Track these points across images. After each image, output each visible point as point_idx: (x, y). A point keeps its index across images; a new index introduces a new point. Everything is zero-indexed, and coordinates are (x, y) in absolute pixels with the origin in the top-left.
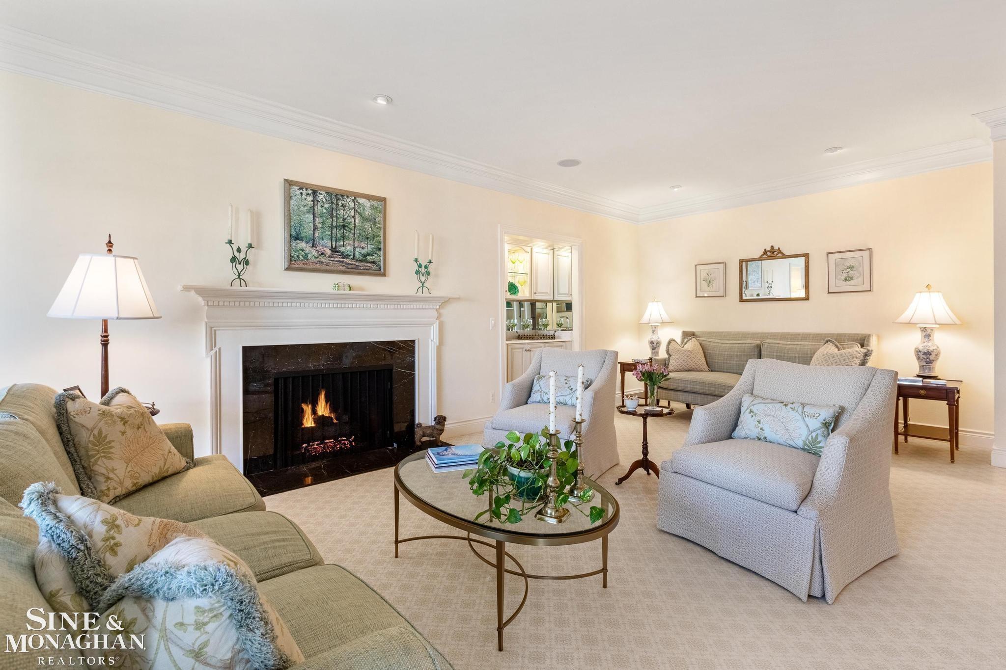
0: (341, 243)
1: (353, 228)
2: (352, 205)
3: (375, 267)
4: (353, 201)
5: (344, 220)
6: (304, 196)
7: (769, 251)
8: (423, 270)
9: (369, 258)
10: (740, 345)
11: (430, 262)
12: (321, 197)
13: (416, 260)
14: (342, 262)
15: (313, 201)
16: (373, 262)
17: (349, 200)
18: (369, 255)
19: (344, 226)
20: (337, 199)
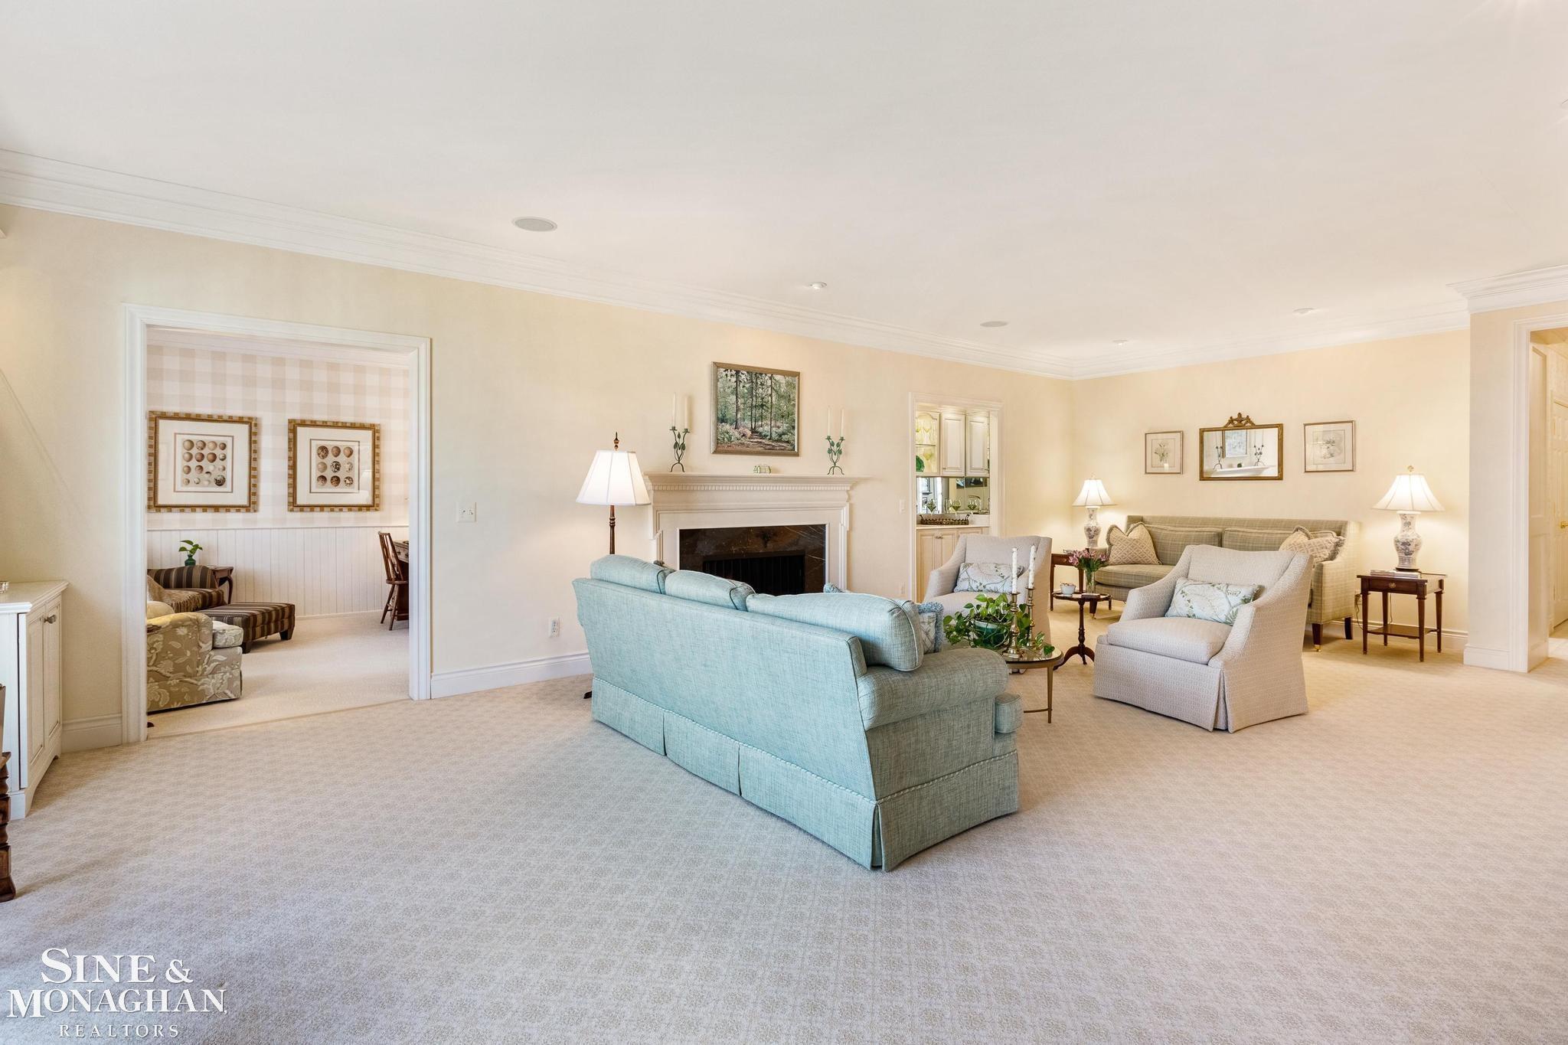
0: (760, 423)
1: (770, 407)
2: (769, 382)
3: (790, 447)
4: (771, 378)
5: (762, 399)
6: (729, 378)
7: (1235, 420)
8: (835, 449)
9: (784, 437)
10: (1197, 533)
11: (842, 439)
12: (743, 377)
13: (829, 438)
14: (761, 442)
15: (736, 382)
16: (788, 442)
17: (767, 378)
18: (784, 434)
19: (762, 406)
20: (757, 378)
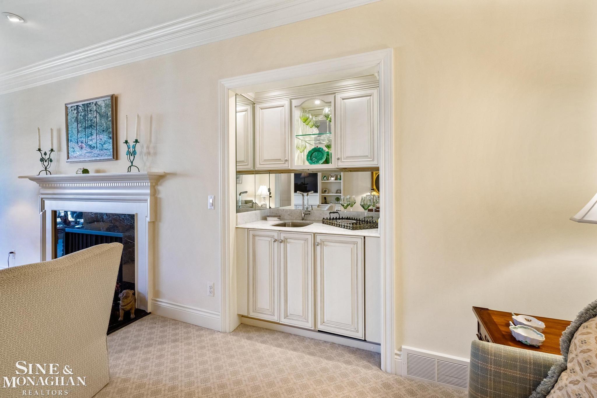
1: (95, 126)
2: (95, 108)
3: (109, 153)
5: (91, 120)
6: (73, 112)
12: (80, 108)
13: (126, 142)
14: (92, 152)
15: (77, 113)
17: (93, 105)
19: (91, 126)
20: (88, 107)
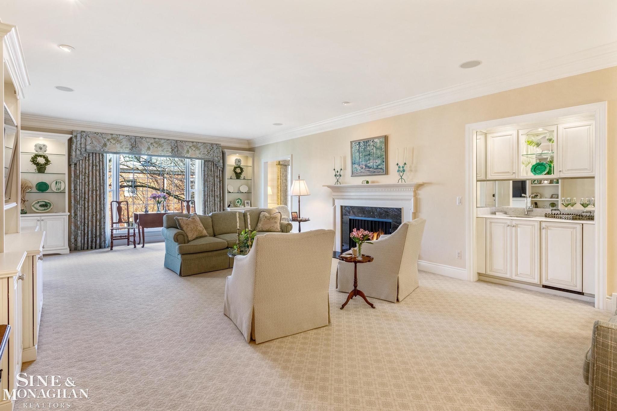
0: (368, 162)
1: (372, 154)
2: (372, 144)
3: (382, 171)
4: (373, 142)
5: (369, 151)
6: (356, 146)
8: (402, 170)
9: (379, 167)
11: (405, 164)
12: (361, 144)
13: (398, 164)
14: (369, 170)
15: (359, 147)
16: (381, 169)
17: (371, 142)
18: (379, 165)
19: (369, 154)
20: (367, 143)
